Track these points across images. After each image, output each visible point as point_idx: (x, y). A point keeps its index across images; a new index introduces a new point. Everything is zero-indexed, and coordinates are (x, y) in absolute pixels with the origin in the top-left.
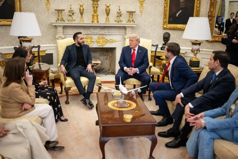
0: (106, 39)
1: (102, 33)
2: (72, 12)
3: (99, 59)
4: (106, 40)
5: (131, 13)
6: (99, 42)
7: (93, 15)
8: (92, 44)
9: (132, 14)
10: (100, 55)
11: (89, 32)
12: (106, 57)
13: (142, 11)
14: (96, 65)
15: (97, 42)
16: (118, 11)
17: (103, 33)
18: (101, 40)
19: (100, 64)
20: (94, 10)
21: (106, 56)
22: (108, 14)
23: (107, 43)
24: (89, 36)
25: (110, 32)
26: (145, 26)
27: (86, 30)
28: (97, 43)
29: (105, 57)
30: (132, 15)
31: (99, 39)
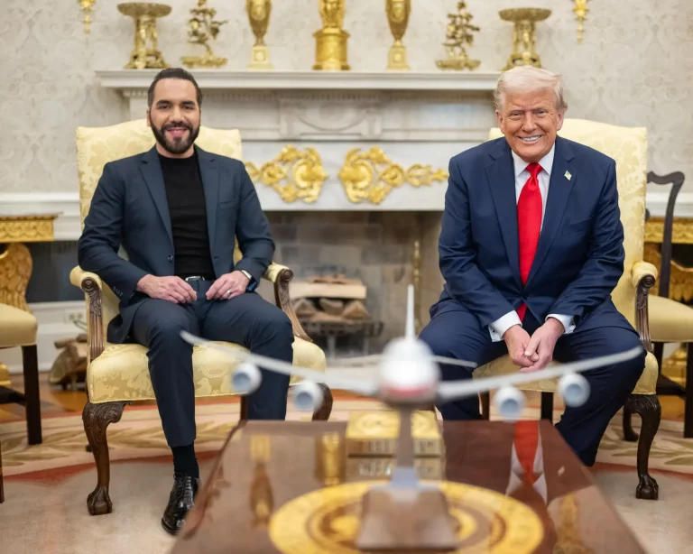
0: (395, 161)
1: (371, 130)
2: (208, 17)
3: (357, 275)
4: (393, 173)
5: (526, 22)
6: (354, 181)
7: (320, 37)
8: (314, 192)
9: (533, 28)
10: (364, 258)
11: (299, 128)
12: (398, 267)
13: (587, 11)
14: (339, 305)
15: (342, 180)
16: (455, 11)
17: (377, 132)
18: (363, 169)
19: (363, 301)
20: (325, 9)
21: (395, 261)
22: (398, 28)
23: (395, 186)
24: (301, 148)
25: (412, 124)
26: (600, 91)
27: (283, 117)
28: (345, 188)
29: (391, 269)
30: (531, 34)
31: (354, 165)
